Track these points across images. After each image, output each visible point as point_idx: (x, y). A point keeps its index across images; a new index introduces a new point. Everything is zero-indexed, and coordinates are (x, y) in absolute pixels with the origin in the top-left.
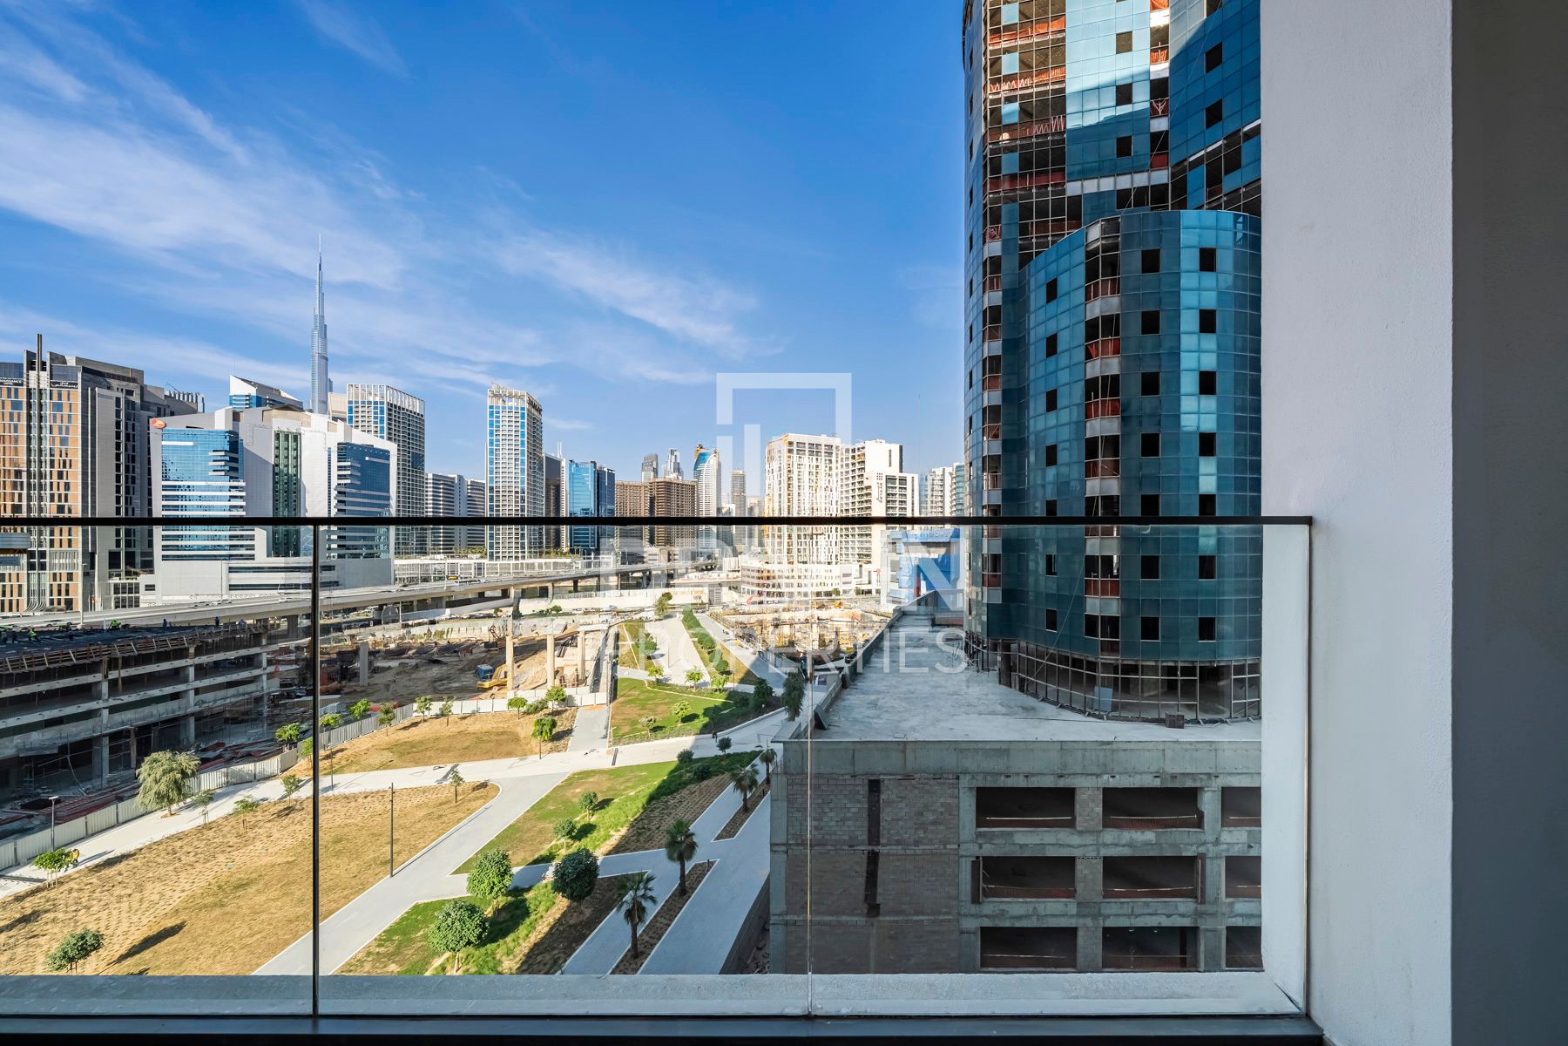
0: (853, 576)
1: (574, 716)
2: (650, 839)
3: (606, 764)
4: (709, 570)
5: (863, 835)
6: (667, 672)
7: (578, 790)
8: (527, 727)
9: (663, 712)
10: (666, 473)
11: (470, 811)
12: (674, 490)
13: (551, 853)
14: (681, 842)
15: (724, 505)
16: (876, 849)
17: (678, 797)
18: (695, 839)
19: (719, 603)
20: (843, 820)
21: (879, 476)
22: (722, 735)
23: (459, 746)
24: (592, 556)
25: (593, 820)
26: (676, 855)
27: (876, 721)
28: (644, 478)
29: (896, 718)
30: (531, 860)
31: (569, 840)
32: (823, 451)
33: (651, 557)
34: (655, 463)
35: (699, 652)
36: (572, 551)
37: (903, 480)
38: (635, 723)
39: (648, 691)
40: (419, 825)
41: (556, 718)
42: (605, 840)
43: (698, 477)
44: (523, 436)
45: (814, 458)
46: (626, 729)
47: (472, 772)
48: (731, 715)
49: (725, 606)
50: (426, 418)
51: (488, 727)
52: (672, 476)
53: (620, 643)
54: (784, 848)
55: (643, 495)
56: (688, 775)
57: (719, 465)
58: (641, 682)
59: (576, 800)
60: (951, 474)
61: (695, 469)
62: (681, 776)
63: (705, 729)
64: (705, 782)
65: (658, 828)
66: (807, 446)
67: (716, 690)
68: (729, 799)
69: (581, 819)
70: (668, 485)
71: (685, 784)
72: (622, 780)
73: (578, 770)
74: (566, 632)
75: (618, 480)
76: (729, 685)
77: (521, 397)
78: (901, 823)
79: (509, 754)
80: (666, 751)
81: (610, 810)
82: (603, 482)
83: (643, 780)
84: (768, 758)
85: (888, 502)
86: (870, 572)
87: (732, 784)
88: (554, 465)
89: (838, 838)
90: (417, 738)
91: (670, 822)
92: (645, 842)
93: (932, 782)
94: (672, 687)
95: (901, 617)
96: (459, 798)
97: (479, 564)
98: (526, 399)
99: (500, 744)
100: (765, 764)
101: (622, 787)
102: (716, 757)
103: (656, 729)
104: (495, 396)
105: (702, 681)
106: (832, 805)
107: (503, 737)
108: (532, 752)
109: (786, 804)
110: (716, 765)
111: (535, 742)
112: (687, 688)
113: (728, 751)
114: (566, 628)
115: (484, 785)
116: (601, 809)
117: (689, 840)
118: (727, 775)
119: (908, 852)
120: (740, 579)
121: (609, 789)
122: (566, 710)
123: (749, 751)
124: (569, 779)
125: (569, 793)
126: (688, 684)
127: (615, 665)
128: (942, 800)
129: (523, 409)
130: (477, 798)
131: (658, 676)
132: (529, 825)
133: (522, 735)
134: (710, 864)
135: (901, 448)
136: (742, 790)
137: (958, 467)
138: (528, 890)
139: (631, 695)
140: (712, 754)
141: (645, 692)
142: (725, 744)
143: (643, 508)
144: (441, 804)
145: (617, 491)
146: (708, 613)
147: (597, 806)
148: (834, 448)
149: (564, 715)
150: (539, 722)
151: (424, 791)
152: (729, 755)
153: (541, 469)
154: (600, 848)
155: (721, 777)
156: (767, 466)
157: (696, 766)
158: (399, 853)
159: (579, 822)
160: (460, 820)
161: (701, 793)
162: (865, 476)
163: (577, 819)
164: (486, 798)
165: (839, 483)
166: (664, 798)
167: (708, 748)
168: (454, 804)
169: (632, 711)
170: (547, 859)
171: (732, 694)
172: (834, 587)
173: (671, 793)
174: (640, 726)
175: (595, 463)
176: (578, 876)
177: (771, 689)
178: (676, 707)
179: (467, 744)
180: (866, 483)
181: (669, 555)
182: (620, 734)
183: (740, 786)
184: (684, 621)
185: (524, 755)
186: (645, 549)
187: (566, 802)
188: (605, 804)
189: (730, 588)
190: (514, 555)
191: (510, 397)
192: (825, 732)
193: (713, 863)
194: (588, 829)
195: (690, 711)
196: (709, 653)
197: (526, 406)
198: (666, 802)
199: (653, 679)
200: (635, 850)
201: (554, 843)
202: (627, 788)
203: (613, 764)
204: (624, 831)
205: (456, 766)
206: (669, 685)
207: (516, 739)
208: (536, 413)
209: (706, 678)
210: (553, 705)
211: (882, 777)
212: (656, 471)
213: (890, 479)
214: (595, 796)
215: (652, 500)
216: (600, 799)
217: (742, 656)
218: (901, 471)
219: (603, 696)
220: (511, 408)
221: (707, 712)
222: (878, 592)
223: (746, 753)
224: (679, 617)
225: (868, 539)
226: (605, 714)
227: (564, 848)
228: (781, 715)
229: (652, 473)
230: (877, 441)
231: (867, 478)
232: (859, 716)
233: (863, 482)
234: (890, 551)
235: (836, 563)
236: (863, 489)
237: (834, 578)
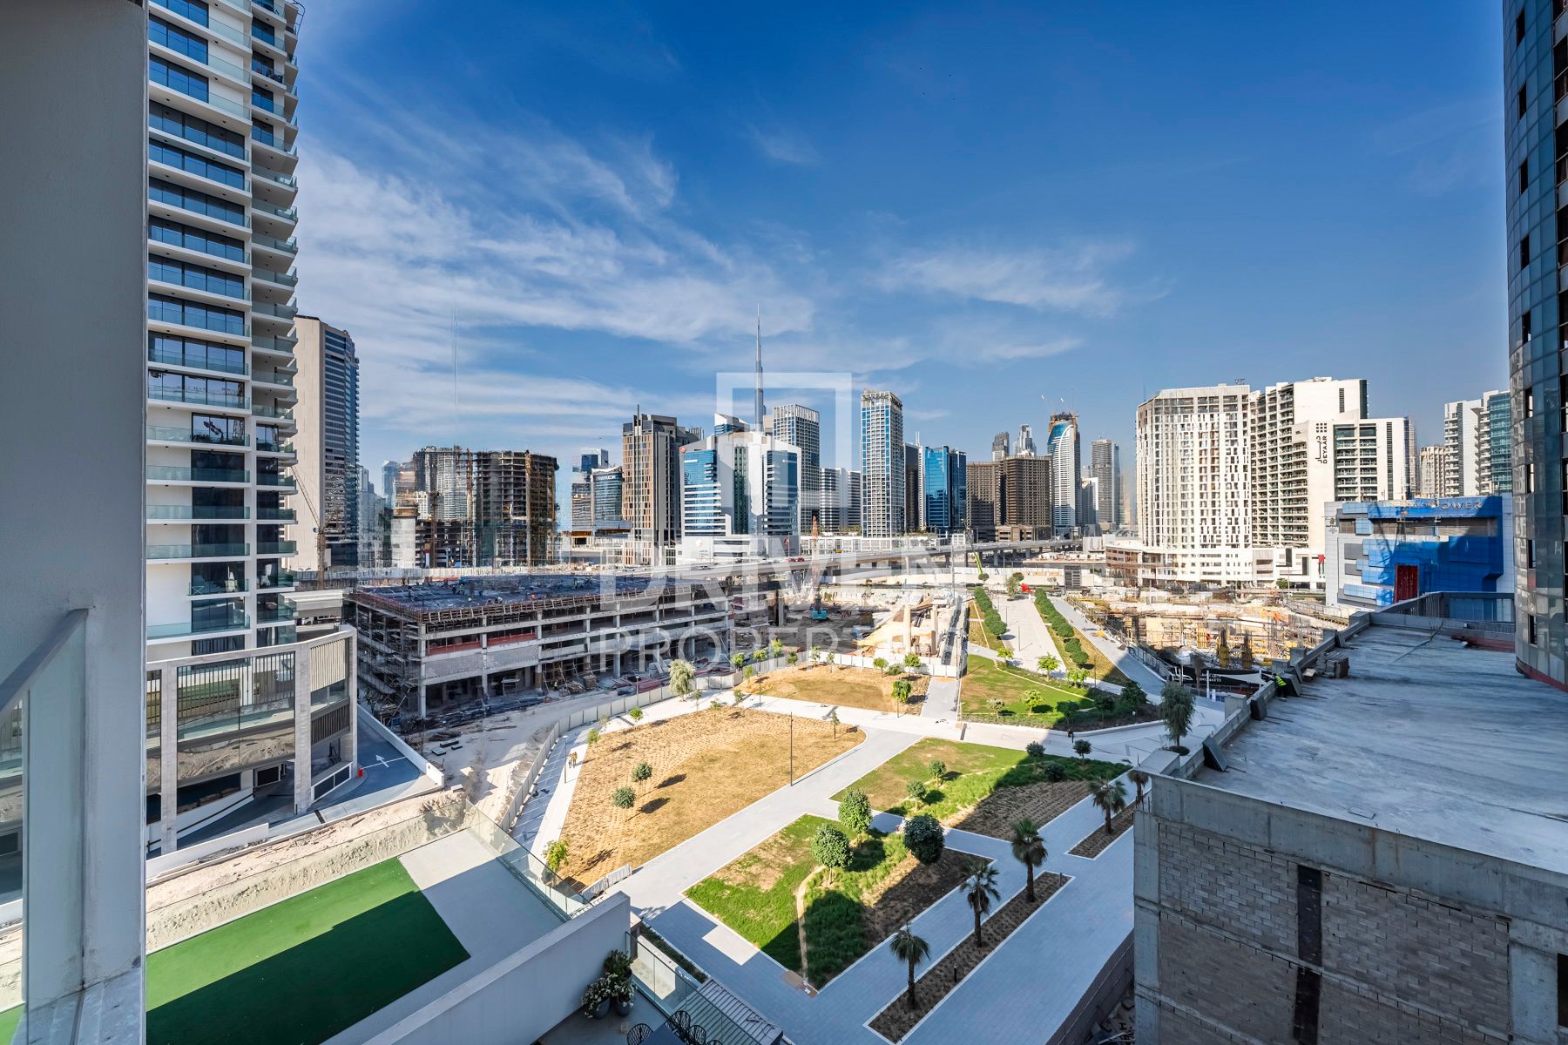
0: (1275, 563)
1: (927, 684)
2: (996, 826)
3: (955, 736)
4: (1066, 550)
5: (1289, 940)
6: (1017, 656)
7: (929, 755)
8: (887, 686)
9: (1013, 697)
10: (1018, 450)
11: (844, 749)
12: (1025, 467)
13: (903, 808)
14: (1027, 844)
15: (1083, 479)
16: (1314, 969)
17: (1027, 791)
18: (1044, 845)
19: (1077, 587)
20: (1253, 906)
21: (1321, 427)
22: (1080, 736)
23: (838, 691)
24: (946, 534)
25: (942, 788)
26: (1022, 855)
28: (994, 457)
29: (1356, 782)
30: (888, 808)
31: (920, 801)
32: (1221, 405)
33: (1003, 536)
34: (1005, 442)
35: (1053, 639)
36: (928, 530)
37: (1369, 430)
38: (983, 702)
39: (997, 672)
40: (810, 750)
41: (911, 683)
42: (952, 812)
43: (1053, 452)
44: (887, 430)
45: (1208, 416)
46: (975, 706)
47: (849, 715)
48: (1091, 716)
49: (1085, 591)
50: (820, 426)
51: (859, 680)
52: (1024, 453)
53: (970, 620)
54: (1155, 908)
55: (993, 474)
56: (1039, 770)
57: (1078, 436)
58: (991, 662)
59: (927, 764)
60: (1477, 411)
61: (1049, 443)
62: (1031, 769)
63: (1059, 725)
64: (1059, 784)
65: (1005, 818)
66: (1196, 401)
67: (1073, 684)
68: (1084, 815)
69: (932, 784)
70: (1020, 462)
71: (1036, 780)
72: (969, 756)
73: (930, 735)
74: (923, 604)
75: (969, 461)
76: (1089, 680)
77: (885, 397)
78: (1367, 950)
79: (874, 707)
80: (1014, 738)
81: (958, 784)
82: (956, 465)
83: (991, 763)
84: (1139, 778)
85: (1337, 462)
86: (1305, 560)
87: (1091, 797)
88: (912, 452)
89: (1242, 927)
90: (811, 679)
91: (1016, 817)
92: (992, 828)
93: (1439, 909)
94: (1024, 672)
95: (1365, 628)
96: (837, 735)
97: (857, 541)
98: (890, 397)
99: (866, 696)
100: (1135, 784)
101: (970, 764)
102: (1073, 759)
103: (1004, 713)
104: (866, 399)
105: (1057, 670)
106: (1231, 879)
107: (870, 691)
108: (892, 710)
109: (1154, 853)
110: (1072, 768)
111: (894, 701)
112: (1040, 675)
113: (1086, 756)
114: (922, 600)
115: (854, 729)
116: (949, 779)
117: (1037, 843)
118: (1085, 783)
119: (1384, 1000)
120: (1104, 561)
121: (958, 762)
122: (920, 677)
123: (1114, 762)
124: (921, 742)
125: (921, 756)
126: (1041, 672)
127: (965, 641)
128: (1463, 946)
129: (887, 407)
130: (850, 740)
131: (1007, 658)
132: (888, 775)
133: (884, 693)
134: (1064, 880)
135: (1364, 385)
136: (1104, 808)
137: (1490, 399)
138: (886, 835)
139: (979, 673)
140: (1068, 755)
141: (994, 672)
142: (1083, 748)
143: (993, 487)
144: (825, 737)
145: (968, 472)
146: (1064, 597)
147: (946, 775)
148: (1240, 398)
149: (919, 681)
150: (897, 684)
151: (815, 723)
152: (1088, 761)
153: (902, 457)
154: (948, 820)
155: (1077, 783)
156: (1138, 431)
157: (1049, 763)
158: (797, 768)
159: (929, 786)
160: (837, 754)
161: (1053, 794)
162: (1294, 430)
163: (928, 783)
164: (856, 741)
165: (1249, 443)
166: (1013, 788)
167: (1063, 747)
168: (833, 739)
169: (981, 690)
170: (900, 812)
171: (1093, 692)
173: (1021, 785)
174: (988, 706)
175: (947, 448)
176: (926, 839)
177: (1144, 695)
178: (1026, 694)
179: (844, 690)
180: (1296, 439)
181: (1021, 533)
182: (970, 710)
183: (1100, 799)
184: (1037, 603)
185: (886, 710)
186: (997, 528)
187: (919, 764)
188: (952, 776)
189: (1091, 572)
190: (881, 533)
191: (877, 398)
192: (1219, 776)
193: (1067, 879)
194: (935, 797)
195: (1042, 701)
196: (1065, 641)
197: (890, 404)
198: (1014, 793)
199: (1003, 660)
200: (980, 832)
201: (907, 799)
202: (974, 767)
203: (962, 738)
204: (971, 809)
205: (835, 708)
206: (1019, 669)
207: (879, 695)
208: (898, 409)
209: (1062, 668)
210: (910, 670)
211: (1325, 868)
212: (1007, 449)
213: (1342, 431)
214: (944, 766)
215: (1003, 479)
216: (948, 769)
217: (1109, 650)
218: (1364, 415)
219: (953, 670)
220: (878, 408)
221: (1061, 706)
222: (1320, 586)
223: (1110, 764)
224: (1031, 598)
225: (1302, 514)
226: (955, 686)
227: (917, 810)
228: (1158, 732)
229: (1003, 452)
230: (1317, 379)
231: (1298, 432)
232: (1280, 765)
233: (1289, 438)
234: (1343, 531)
235: (1246, 546)
236: (1289, 447)
237: (1242, 564)
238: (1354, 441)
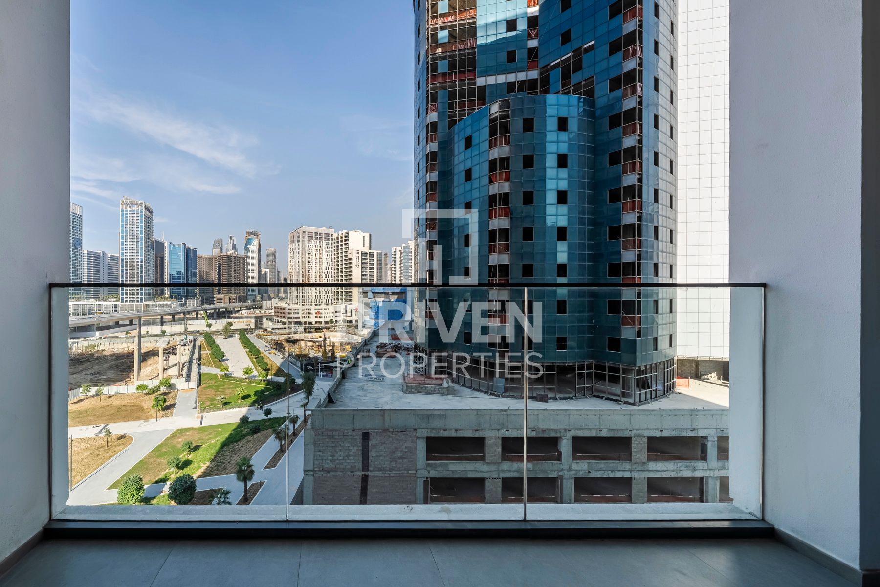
0: (341, 312)
1: (176, 396)
2: (225, 468)
3: (196, 423)
4: (254, 308)
5: (359, 465)
6: (231, 370)
7: (180, 440)
8: (148, 402)
9: (230, 393)
10: (228, 250)
11: (116, 452)
12: (232, 260)
13: (166, 477)
14: (244, 471)
15: (262, 269)
16: (367, 473)
17: (241, 444)
18: (253, 468)
19: (261, 328)
20: (348, 456)
21: (357, 252)
22: (266, 407)
23: (107, 413)
24: (183, 300)
25: (190, 457)
26: (242, 478)
27: (364, 398)
28: (213, 253)
29: (376, 396)
30: (154, 481)
31: (177, 469)
32: (323, 237)
33: (219, 301)
34: (220, 244)
35: (250, 358)
36: (171, 297)
37: (372, 255)
38: (213, 400)
39: (220, 381)
40: (86, 460)
41: (165, 397)
42: (198, 469)
43: (247, 253)
44: (141, 228)
45: (318, 242)
46: (208, 403)
47: (117, 428)
48: (271, 395)
49: (265, 330)
50: (83, 217)
51: (125, 402)
52: (232, 252)
53: (202, 352)
54: (312, 473)
55: (214, 263)
56: (246, 430)
57: (260, 245)
58: (216, 376)
59: (180, 446)
60: (400, 251)
61: (245, 247)
62: (242, 431)
64: (257, 435)
65: (229, 462)
66: (314, 234)
67: (261, 380)
68: (271, 444)
69: (184, 456)
70: (229, 257)
71: (244, 436)
72: (206, 433)
73: (180, 428)
74: (169, 346)
75: (199, 254)
76: (269, 377)
77: (141, 205)
78: (381, 458)
79: (138, 418)
80: (233, 416)
81: (200, 452)
82: (190, 256)
83: (219, 434)
84: (294, 420)
85: (362, 267)
86: (351, 310)
87: (274, 436)
88: (160, 246)
89: (344, 467)
90: (83, 409)
91: (236, 459)
92: (222, 470)
93: (400, 434)
94: (235, 379)
95: (373, 337)
96: (109, 444)
97: (115, 305)
98: (143, 205)
99: (132, 412)
100: (292, 425)
101: (207, 438)
102: (263, 420)
103: (225, 404)
104: (125, 204)
105: (252, 374)
106: (340, 448)
107: (134, 408)
108: (152, 417)
109: (313, 447)
110: (263, 425)
111: (154, 411)
112: (244, 379)
113: (270, 416)
114: (169, 343)
115: (123, 437)
116: (194, 451)
117: (249, 469)
118: (270, 431)
119: (386, 475)
120: (273, 314)
121: (199, 439)
122: (171, 392)
123: (282, 416)
124: (175, 433)
125: (175, 442)
126: (244, 377)
127: (199, 365)
128: (406, 444)
129: (141, 212)
130: (120, 445)
131: (226, 372)
132: (152, 460)
133: (145, 407)
134: (262, 483)
135: (370, 235)
136: (279, 440)
137: (404, 247)
138: (154, 498)
139: (209, 383)
140: (260, 418)
141: (218, 381)
142: (268, 412)
143: (214, 273)
144: (98, 448)
145: (198, 261)
146: (254, 334)
147: (192, 449)
148: (330, 235)
149: (170, 395)
150: (156, 399)
151: (88, 440)
152: (270, 419)
153: (152, 248)
154: (195, 472)
155: (266, 432)
156: (290, 246)
157: (250, 426)
158: (75, 477)
159: (181, 458)
160: (110, 457)
161: (254, 441)
162: (349, 252)
163: (181, 457)
164: (125, 444)
165: (333, 256)
166: (232, 445)
167: (258, 415)
168: (106, 448)
169: (211, 393)
170: (164, 481)
171: (269, 383)
172: (330, 319)
173: (237, 441)
174: (216, 402)
175: (185, 244)
176: (184, 490)
177: (295, 380)
178: (238, 390)
179: (113, 412)
180: (349, 257)
181: (230, 299)
182: (205, 405)
183: (278, 437)
184: (240, 339)
185: (147, 419)
186: (215, 296)
187: (173, 447)
188: (197, 448)
189: (267, 319)
190: (136, 299)
191: (134, 204)
192: (334, 404)
193: (263, 483)
194: (187, 463)
195: (246, 393)
196: (256, 358)
197: (143, 210)
198: (234, 447)
199: (223, 373)
200: (216, 475)
201: (167, 471)
202: (210, 439)
203: (201, 424)
204: (208, 464)
205: (107, 425)
206: (232, 377)
207: (141, 409)
208: (149, 214)
209: (255, 373)
210: (163, 389)
211: (370, 431)
212: (221, 249)
213: (364, 254)
214: (191, 443)
215: (219, 267)
216: (194, 445)
217: (276, 359)
218: (370, 249)
219: (193, 384)
220: (134, 211)
221: (256, 393)
222: (356, 321)
223: (280, 418)
224: (237, 336)
225: (351, 293)
226: (194, 394)
227: (174, 474)
228: (300, 396)
229: (219, 250)
230: (356, 231)
231: (350, 254)
232: (354, 395)
233: (347, 256)
234: (364, 297)
235: (332, 304)
236: (347, 260)
237: (330, 313)
238: (367, 259)
